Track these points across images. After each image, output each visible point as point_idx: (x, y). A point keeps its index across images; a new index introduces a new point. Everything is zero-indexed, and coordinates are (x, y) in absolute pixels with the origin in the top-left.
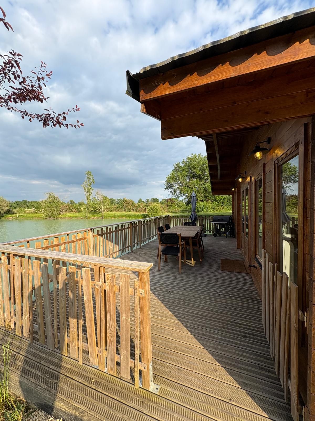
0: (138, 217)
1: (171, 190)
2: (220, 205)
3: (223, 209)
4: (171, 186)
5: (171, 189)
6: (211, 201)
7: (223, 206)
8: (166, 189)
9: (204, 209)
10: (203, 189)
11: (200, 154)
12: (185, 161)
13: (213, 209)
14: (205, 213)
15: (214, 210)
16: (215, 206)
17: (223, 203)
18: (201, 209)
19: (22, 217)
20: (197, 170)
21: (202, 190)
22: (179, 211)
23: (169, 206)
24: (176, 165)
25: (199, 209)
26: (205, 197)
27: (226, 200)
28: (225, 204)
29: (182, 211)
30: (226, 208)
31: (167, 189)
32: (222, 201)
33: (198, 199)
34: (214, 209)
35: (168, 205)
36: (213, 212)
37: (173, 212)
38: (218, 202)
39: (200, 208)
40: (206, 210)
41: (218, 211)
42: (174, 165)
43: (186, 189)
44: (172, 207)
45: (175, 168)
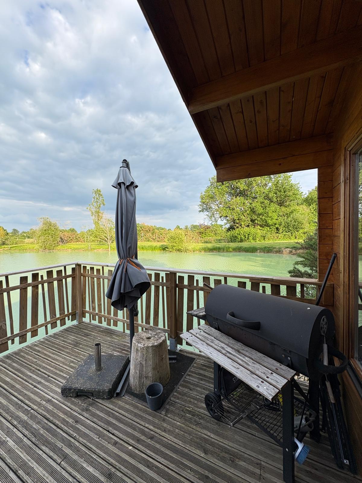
0: (155, 249)
1: (207, 213)
2: (273, 232)
3: (277, 237)
4: (208, 208)
5: (208, 211)
6: (261, 226)
7: (277, 233)
8: (200, 211)
9: (250, 238)
10: (250, 210)
13: (262, 238)
14: (251, 243)
15: (264, 239)
16: (266, 233)
17: (277, 229)
18: (246, 237)
19: (14, 248)
20: (241, 184)
21: (248, 212)
22: (214, 241)
23: (202, 233)
25: (243, 238)
26: (252, 221)
27: (284, 225)
28: (281, 231)
29: (220, 240)
30: (283, 236)
31: (203, 211)
32: (277, 226)
33: (242, 223)
34: (264, 237)
35: (200, 232)
36: (263, 241)
37: (207, 242)
38: (271, 227)
39: (245, 236)
40: (253, 239)
41: (271, 240)
42: (210, 180)
43: (225, 210)
44: (206, 235)
45: (211, 183)
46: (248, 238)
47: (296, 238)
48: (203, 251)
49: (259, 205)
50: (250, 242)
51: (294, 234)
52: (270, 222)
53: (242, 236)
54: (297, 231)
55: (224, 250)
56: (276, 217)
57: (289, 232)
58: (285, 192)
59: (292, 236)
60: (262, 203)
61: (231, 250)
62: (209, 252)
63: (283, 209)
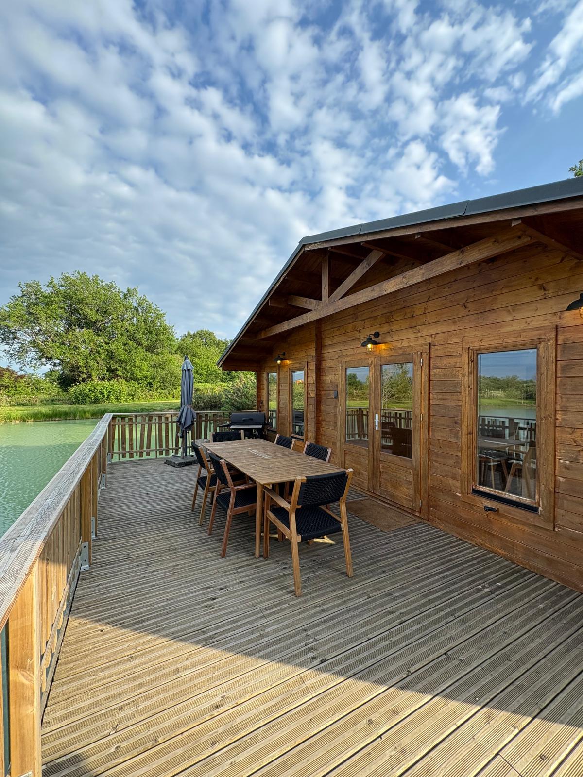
1: (7, 347)
2: (145, 388)
3: (151, 396)
4: (9, 338)
5: (8, 344)
6: (126, 379)
7: (151, 390)
9: (112, 397)
10: (105, 353)
11: (97, 276)
12: (56, 282)
13: (130, 397)
15: (133, 399)
16: (135, 390)
17: (150, 384)
18: (104, 396)
20: (91, 310)
21: (102, 356)
22: (42, 401)
23: (9, 387)
24: (29, 286)
26: (111, 370)
27: (158, 379)
28: (155, 387)
29: (52, 401)
30: (158, 394)
32: (148, 380)
33: (93, 374)
34: (133, 396)
36: (131, 402)
37: (25, 405)
38: (141, 381)
39: (102, 394)
40: (116, 399)
41: (143, 400)
42: (21, 285)
43: (58, 347)
44: (17, 391)
45: (23, 292)
46: (108, 398)
47: (174, 397)
48: (32, 420)
49: (121, 348)
50: (112, 402)
51: (172, 393)
52: (139, 375)
53: (99, 395)
54: (175, 389)
55: (75, 416)
56: (146, 368)
57: (165, 389)
58: (157, 335)
59: (169, 394)
60: (125, 345)
61: (88, 415)
62: (45, 420)
63: (156, 358)
